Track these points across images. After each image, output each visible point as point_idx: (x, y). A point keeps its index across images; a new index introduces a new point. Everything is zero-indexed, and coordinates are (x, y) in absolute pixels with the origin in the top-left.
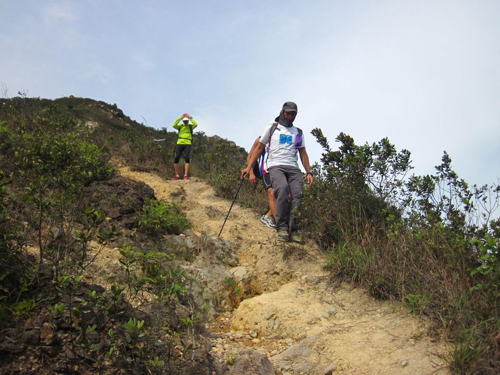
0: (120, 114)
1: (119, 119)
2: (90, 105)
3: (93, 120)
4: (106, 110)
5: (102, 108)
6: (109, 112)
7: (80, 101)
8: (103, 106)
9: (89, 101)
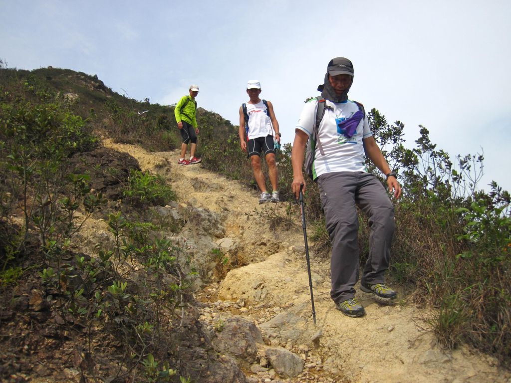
0: (101, 85)
1: (100, 91)
2: (70, 77)
3: (72, 92)
4: (86, 81)
5: (82, 79)
6: (89, 83)
7: (59, 71)
8: (83, 77)
9: (68, 72)
